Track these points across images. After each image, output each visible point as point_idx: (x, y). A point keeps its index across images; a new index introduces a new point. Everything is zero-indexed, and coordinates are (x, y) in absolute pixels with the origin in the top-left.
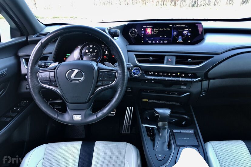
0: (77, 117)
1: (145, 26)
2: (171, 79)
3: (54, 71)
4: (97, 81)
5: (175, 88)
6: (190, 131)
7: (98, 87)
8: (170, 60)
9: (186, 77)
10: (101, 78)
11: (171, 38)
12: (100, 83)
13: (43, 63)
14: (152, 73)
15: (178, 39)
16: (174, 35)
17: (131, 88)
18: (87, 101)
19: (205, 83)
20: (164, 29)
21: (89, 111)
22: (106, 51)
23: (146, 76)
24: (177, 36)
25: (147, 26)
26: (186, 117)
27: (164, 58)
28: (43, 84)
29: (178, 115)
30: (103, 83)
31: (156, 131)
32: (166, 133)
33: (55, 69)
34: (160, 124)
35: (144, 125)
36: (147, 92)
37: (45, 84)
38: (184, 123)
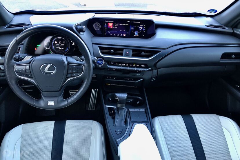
0: (51, 103)
1: (107, 21)
2: (128, 68)
3: (30, 65)
4: (67, 73)
5: (132, 75)
6: (142, 110)
7: (68, 78)
8: (127, 53)
9: (140, 67)
10: (70, 71)
11: (129, 32)
12: (69, 75)
13: (17, 56)
14: (113, 63)
15: (135, 33)
16: (131, 30)
17: (96, 75)
18: (59, 89)
19: (155, 71)
20: (124, 24)
21: (61, 98)
22: (73, 43)
23: (108, 66)
24: (134, 30)
25: (109, 21)
26: (140, 98)
27: (123, 51)
28: (19, 75)
29: (134, 97)
30: (72, 75)
31: (116, 111)
32: (124, 113)
33: (30, 63)
34: (119, 105)
35: (106, 106)
36: (109, 78)
37: (21, 76)
38: (138, 103)
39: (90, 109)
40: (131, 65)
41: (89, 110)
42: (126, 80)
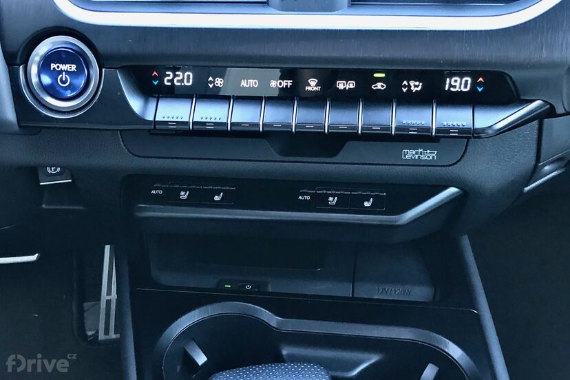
9: (436, 96)
14: (185, 78)
39: (107, 332)
40: (351, 85)
41: (102, 337)
42: (319, 203)
